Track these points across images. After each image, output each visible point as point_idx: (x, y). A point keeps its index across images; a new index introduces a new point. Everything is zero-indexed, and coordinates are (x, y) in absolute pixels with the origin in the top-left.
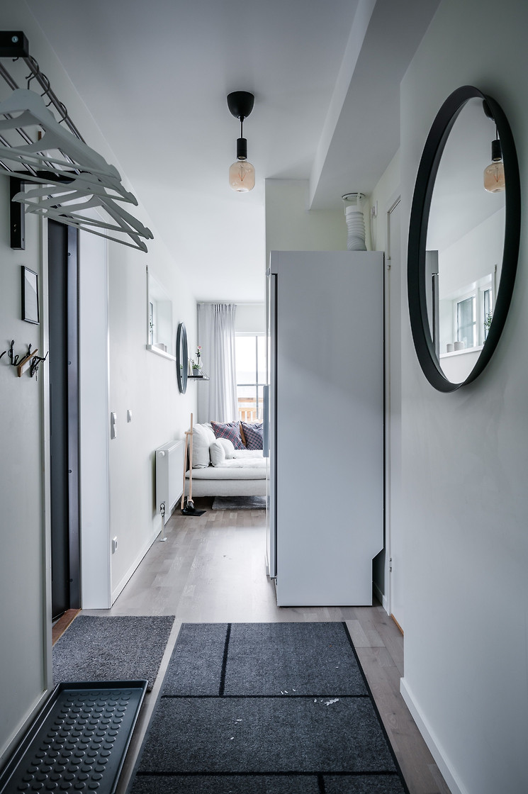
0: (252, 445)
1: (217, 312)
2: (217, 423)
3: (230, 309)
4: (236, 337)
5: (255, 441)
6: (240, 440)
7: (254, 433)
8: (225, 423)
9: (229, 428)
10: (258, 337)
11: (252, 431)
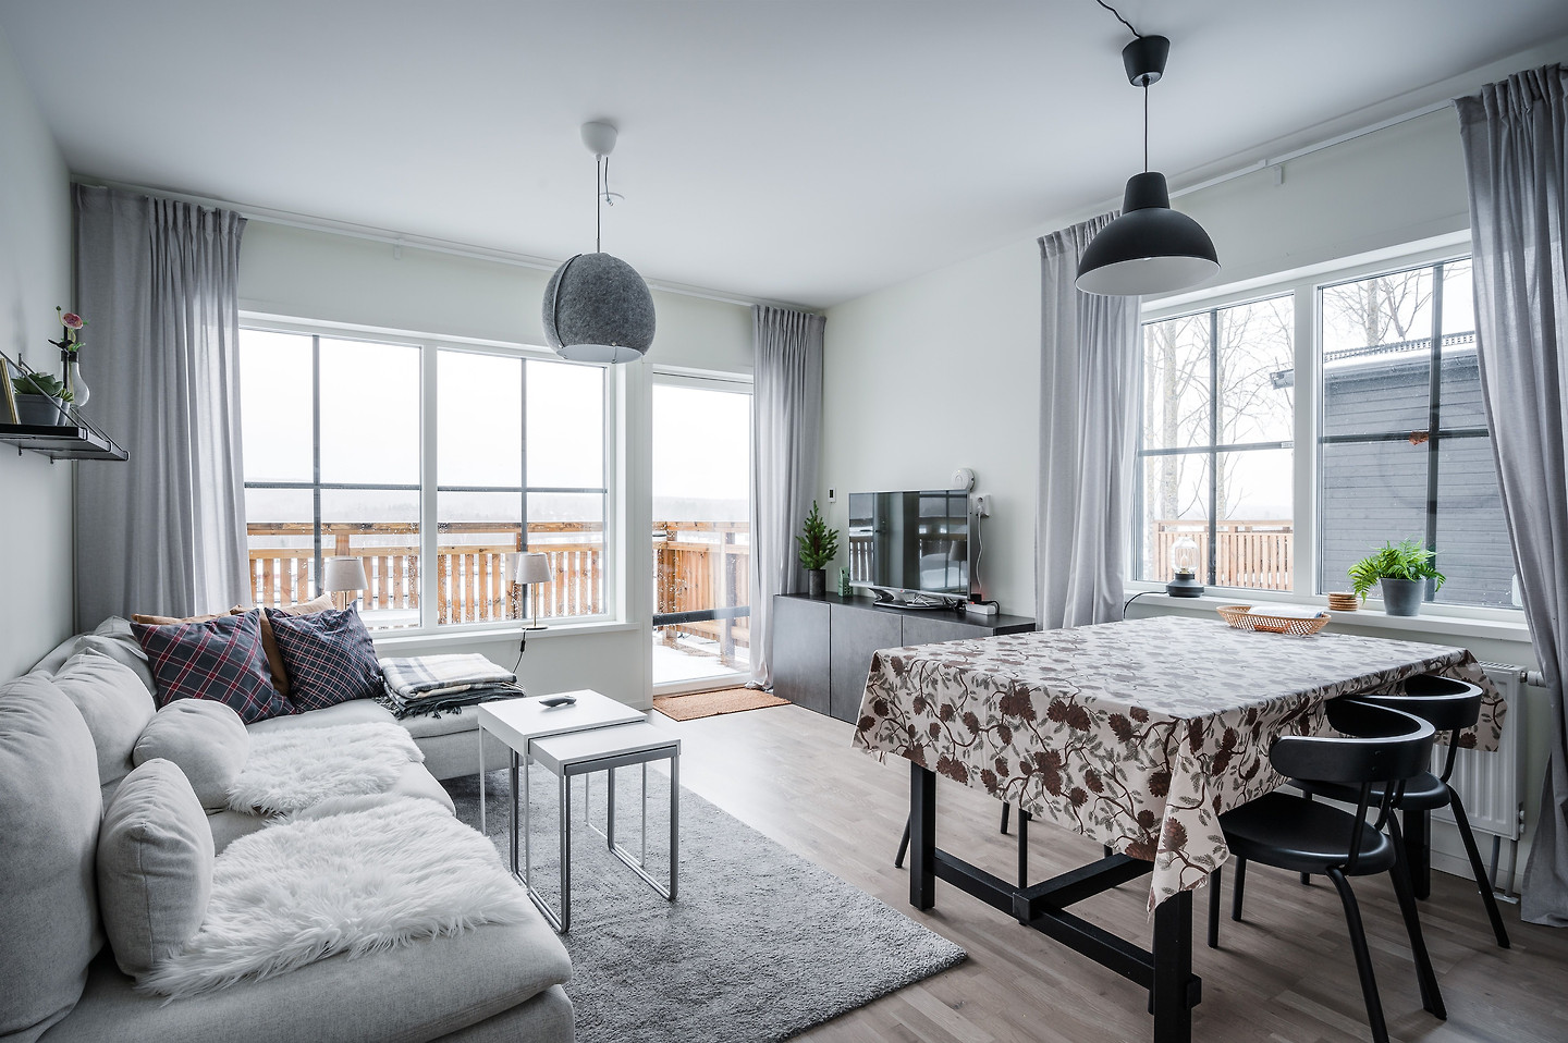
0: (314, 692)
1: (163, 232)
2: (166, 622)
3: (218, 228)
4: (242, 333)
5: (326, 675)
6: (265, 678)
7: (323, 645)
8: (199, 617)
9: (219, 638)
10: (322, 341)
11: (314, 640)
